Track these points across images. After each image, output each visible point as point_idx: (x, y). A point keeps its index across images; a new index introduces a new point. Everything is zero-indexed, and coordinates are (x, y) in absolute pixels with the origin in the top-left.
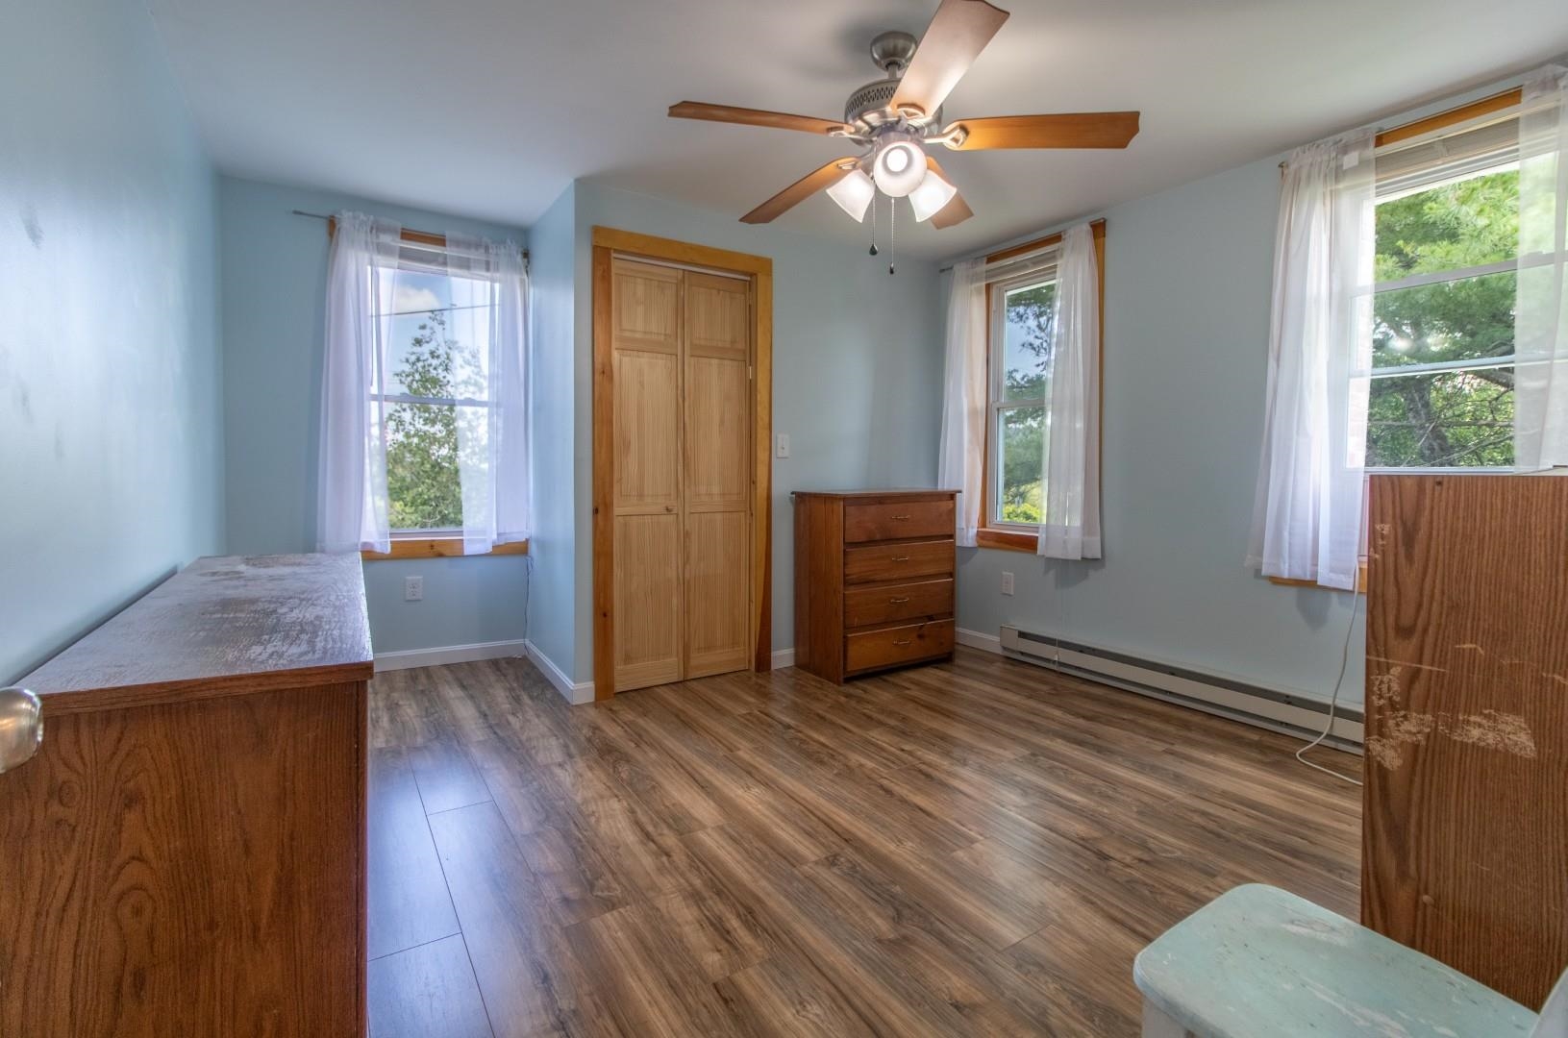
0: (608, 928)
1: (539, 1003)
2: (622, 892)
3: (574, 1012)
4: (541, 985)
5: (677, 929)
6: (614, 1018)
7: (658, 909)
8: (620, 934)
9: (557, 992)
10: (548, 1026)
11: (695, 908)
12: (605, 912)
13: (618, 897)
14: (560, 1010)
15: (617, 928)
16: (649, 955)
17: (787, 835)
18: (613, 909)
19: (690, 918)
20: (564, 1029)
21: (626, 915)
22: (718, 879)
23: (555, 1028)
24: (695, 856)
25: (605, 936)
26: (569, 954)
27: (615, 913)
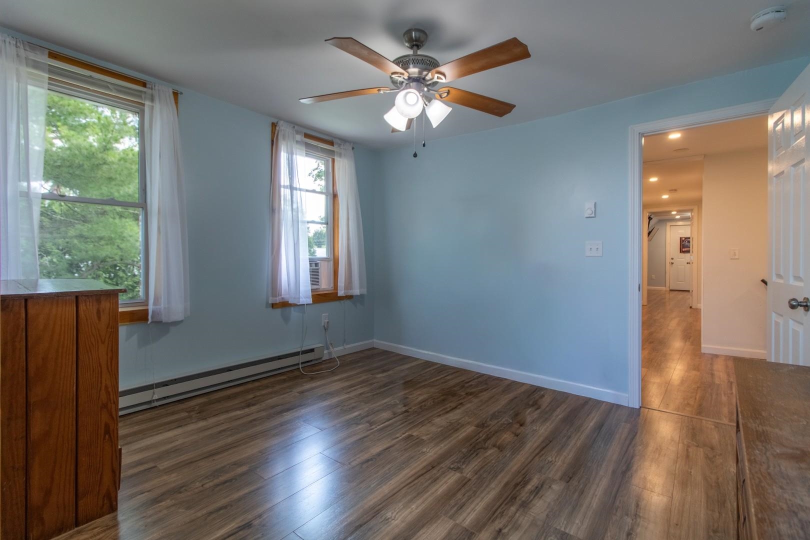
0: (579, 528)
1: (639, 528)
2: (551, 536)
3: (627, 515)
4: (633, 533)
5: (552, 503)
6: (614, 503)
7: (547, 515)
8: (577, 522)
9: (629, 526)
10: (642, 519)
11: (533, 502)
12: (571, 535)
13: (556, 536)
14: (633, 520)
15: (575, 525)
16: (576, 506)
17: (441, 488)
18: (566, 533)
19: (541, 502)
20: (636, 514)
21: (564, 526)
22: (504, 501)
23: (640, 517)
24: (490, 518)
25: (585, 526)
26: (609, 534)
27: (567, 531)
